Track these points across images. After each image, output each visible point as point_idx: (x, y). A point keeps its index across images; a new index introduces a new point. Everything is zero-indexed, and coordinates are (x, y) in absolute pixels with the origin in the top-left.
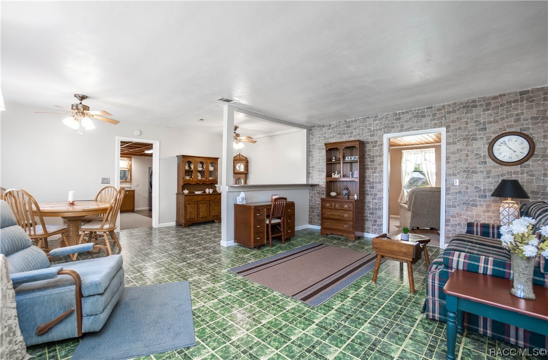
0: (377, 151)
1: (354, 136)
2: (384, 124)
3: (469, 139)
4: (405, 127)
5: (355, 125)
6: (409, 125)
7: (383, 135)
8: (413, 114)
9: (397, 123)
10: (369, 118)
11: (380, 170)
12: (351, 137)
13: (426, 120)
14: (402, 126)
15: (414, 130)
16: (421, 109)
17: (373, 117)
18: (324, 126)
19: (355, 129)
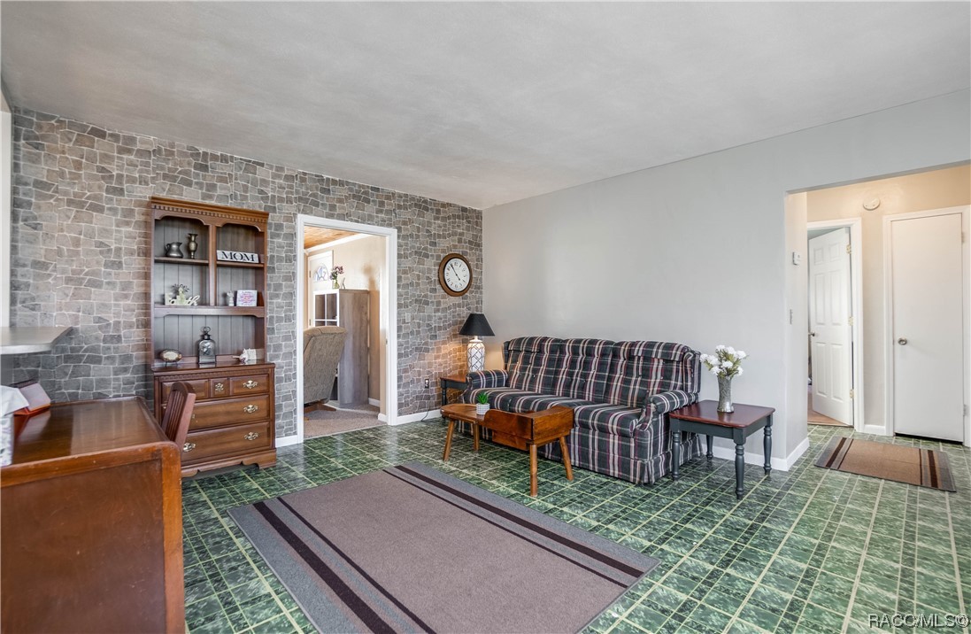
0: (280, 246)
1: (220, 198)
2: (297, 192)
3: (422, 255)
4: (338, 211)
5: (222, 168)
6: (343, 208)
7: (295, 215)
8: (351, 190)
9: (323, 197)
10: (262, 165)
11: (288, 290)
12: (210, 197)
13: (370, 209)
14: (333, 207)
15: (351, 220)
16: (363, 187)
17: (271, 167)
18: (102, 135)
19: (222, 179)
